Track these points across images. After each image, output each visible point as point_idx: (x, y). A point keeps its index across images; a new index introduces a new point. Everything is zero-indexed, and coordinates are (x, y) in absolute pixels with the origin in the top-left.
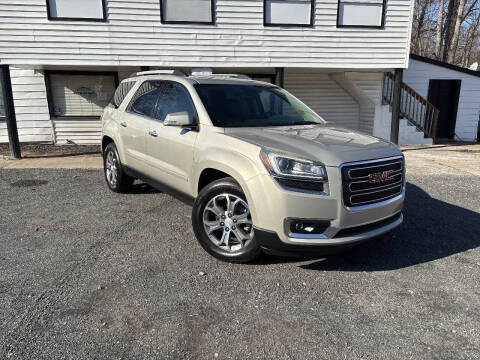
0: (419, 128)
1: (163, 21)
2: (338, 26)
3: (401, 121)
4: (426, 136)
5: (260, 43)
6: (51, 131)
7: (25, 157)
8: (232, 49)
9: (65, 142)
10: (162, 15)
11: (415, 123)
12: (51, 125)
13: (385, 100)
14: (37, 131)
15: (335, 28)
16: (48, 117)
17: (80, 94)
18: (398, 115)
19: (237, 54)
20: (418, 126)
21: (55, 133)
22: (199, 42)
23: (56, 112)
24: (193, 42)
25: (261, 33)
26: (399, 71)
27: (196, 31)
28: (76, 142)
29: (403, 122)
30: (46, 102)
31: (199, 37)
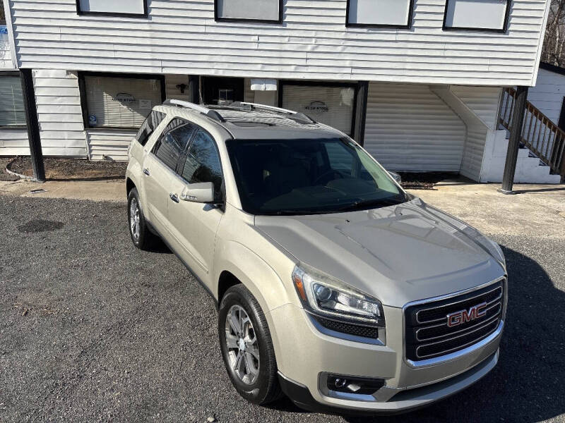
0: (544, 162)
1: (217, 19)
2: (445, 28)
3: (520, 151)
4: (552, 172)
5: (339, 49)
6: (85, 144)
7: (50, 180)
8: (304, 55)
9: (101, 158)
10: (216, 11)
11: (539, 155)
12: (85, 137)
13: (501, 124)
14: (70, 143)
15: (440, 31)
16: (81, 127)
17: (120, 100)
18: (517, 143)
19: (309, 63)
20: (543, 158)
21: (90, 146)
22: (262, 46)
23: (91, 121)
24: (254, 46)
25: (342, 35)
26: (524, 90)
27: (259, 32)
28: (114, 158)
29: (523, 153)
30: (79, 109)
31: (262, 39)
